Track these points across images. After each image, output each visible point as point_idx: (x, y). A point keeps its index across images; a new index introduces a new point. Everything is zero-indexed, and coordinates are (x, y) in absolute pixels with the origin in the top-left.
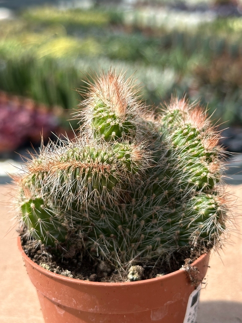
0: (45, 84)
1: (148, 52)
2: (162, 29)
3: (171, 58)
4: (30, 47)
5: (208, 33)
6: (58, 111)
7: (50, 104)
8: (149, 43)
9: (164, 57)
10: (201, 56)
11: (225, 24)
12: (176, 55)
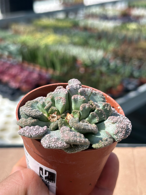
0: (45, 58)
3: (101, 44)
4: (38, 39)
6: (51, 71)
8: (91, 37)
11: (126, 26)
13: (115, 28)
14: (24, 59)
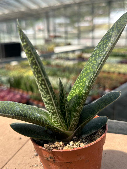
0: (25, 85)
1: (59, 73)
2: (62, 66)
3: (65, 75)
4: (22, 73)
5: (76, 67)
6: (30, 93)
7: (28, 91)
8: (59, 70)
9: (63, 74)
10: (74, 74)
11: (81, 64)
12: (67, 74)
13: (74, 65)
14: (11, 86)
